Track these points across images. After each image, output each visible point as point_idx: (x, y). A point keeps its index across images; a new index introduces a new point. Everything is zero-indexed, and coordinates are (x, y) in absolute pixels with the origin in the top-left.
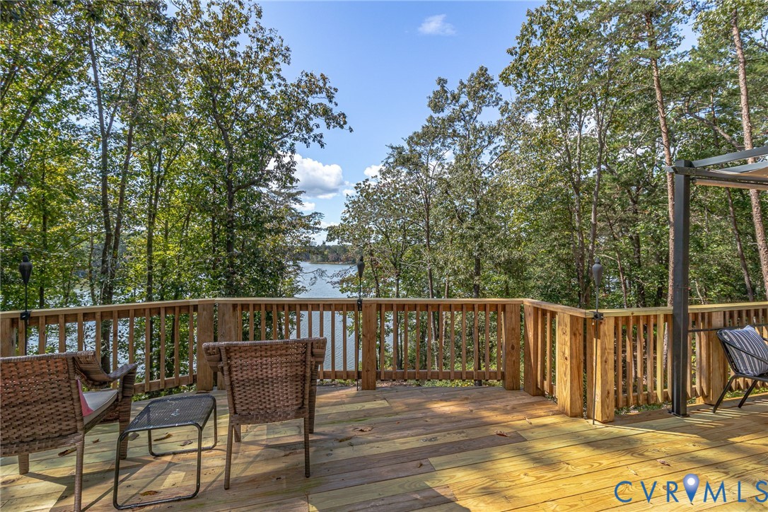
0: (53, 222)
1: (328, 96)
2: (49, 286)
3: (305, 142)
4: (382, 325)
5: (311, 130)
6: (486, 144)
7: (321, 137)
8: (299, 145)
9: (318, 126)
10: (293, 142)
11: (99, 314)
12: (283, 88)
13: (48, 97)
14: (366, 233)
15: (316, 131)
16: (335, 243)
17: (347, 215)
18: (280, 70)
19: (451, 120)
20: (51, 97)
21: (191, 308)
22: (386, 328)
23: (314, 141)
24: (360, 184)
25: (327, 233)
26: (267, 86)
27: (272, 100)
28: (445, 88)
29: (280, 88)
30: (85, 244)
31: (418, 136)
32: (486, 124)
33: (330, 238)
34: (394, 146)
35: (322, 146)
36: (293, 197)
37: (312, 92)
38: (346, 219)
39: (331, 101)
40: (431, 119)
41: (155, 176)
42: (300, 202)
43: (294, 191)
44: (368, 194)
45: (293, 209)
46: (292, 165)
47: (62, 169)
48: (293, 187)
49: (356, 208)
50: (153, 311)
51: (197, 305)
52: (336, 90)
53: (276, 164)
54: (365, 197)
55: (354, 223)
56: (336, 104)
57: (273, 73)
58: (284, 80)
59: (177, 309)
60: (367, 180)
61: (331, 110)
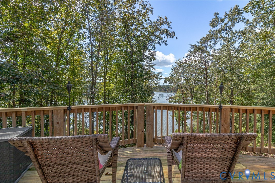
0: (77, 77)
1: (168, 25)
2: (76, 98)
3: (159, 44)
4: (185, 116)
5: (162, 39)
6: (237, 39)
7: (166, 41)
8: (157, 45)
9: (164, 37)
10: (155, 44)
11: (98, 109)
12: (150, 24)
13: (75, 35)
14: (179, 80)
15: (164, 39)
16: (167, 84)
17: (172, 73)
18: (149, 17)
19: (220, 31)
20: (76, 35)
21: (135, 108)
22: (187, 117)
23: (163, 43)
24: (177, 61)
25: (164, 80)
26: (144, 24)
27: (146, 29)
28: (218, 17)
29: (149, 24)
30: (85, 85)
31: (205, 38)
32: (238, 30)
33: (166, 82)
34: (192, 44)
35: (166, 45)
36: (152, 67)
37: (162, 24)
38: (172, 75)
39: (169, 27)
40: (210, 31)
41: (106, 60)
42: (154, 69)
43: (152, 65)
44: (181, 64)
45: (152, 71)
46: (155, 53)
47: (79, 60)
48: (152, 63)
49: (176, 70)
50: (119, 108)
51: (137, 106)
52: (171, 22)
53: (149, 52)
54: (179, 65)
55: (175, 76)
56: (171, 28)
57: (147, 19)
58: (151, 21)
59: (129, 108)
60: (180, 59)
61: (169, 31)
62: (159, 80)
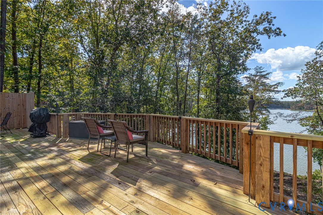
1: (268, 23)
45: (264, 82)
62: (275, 94)
